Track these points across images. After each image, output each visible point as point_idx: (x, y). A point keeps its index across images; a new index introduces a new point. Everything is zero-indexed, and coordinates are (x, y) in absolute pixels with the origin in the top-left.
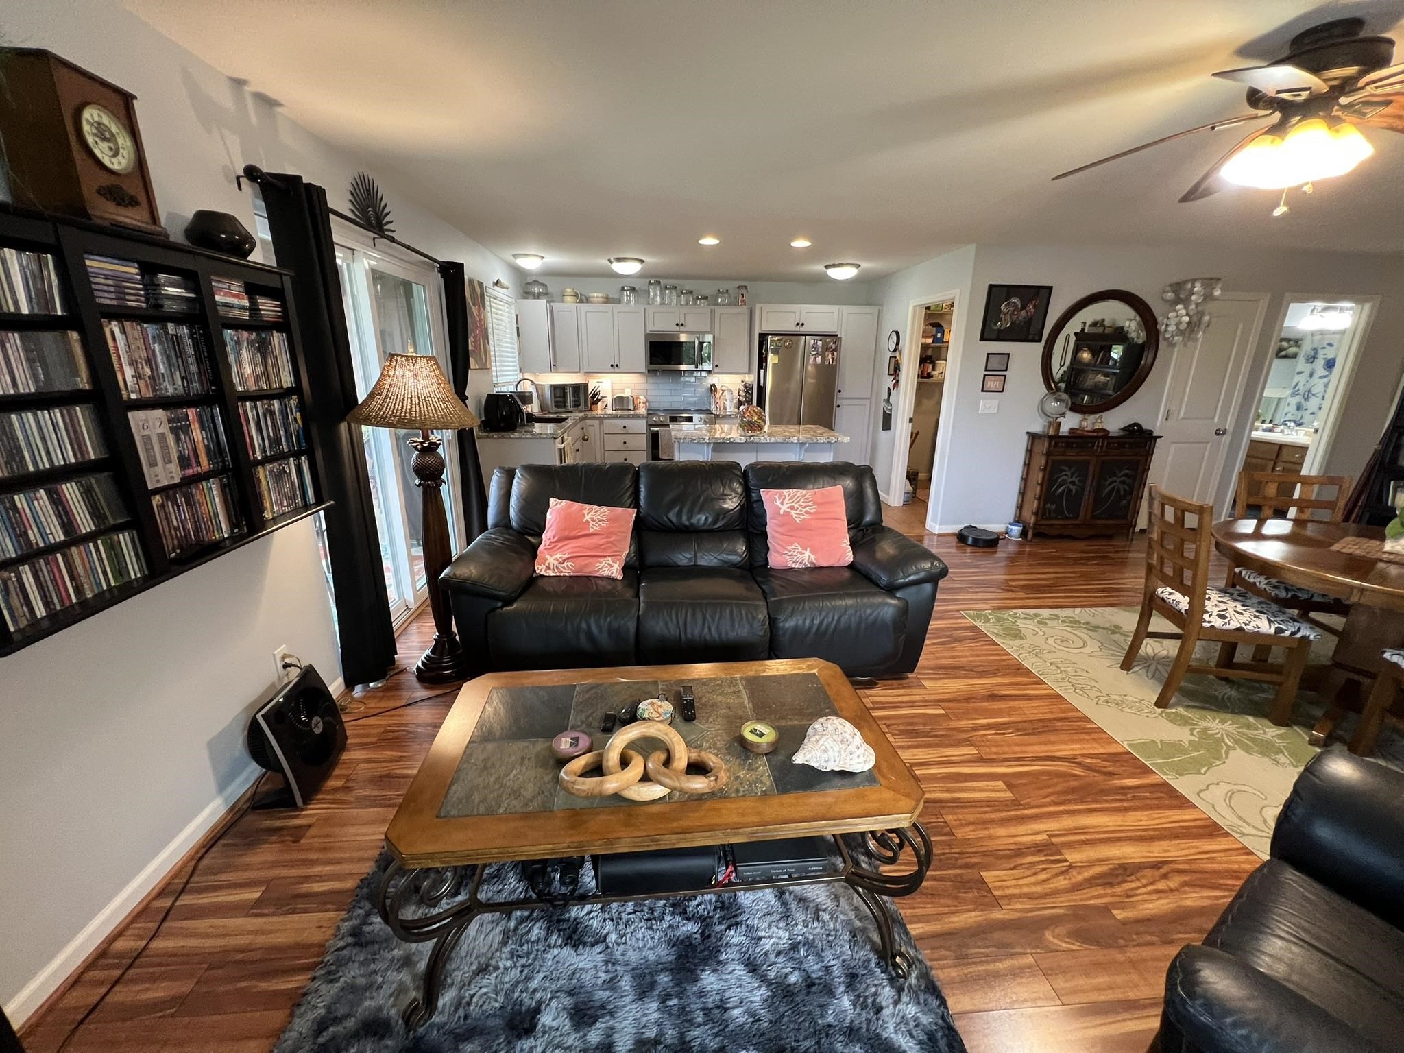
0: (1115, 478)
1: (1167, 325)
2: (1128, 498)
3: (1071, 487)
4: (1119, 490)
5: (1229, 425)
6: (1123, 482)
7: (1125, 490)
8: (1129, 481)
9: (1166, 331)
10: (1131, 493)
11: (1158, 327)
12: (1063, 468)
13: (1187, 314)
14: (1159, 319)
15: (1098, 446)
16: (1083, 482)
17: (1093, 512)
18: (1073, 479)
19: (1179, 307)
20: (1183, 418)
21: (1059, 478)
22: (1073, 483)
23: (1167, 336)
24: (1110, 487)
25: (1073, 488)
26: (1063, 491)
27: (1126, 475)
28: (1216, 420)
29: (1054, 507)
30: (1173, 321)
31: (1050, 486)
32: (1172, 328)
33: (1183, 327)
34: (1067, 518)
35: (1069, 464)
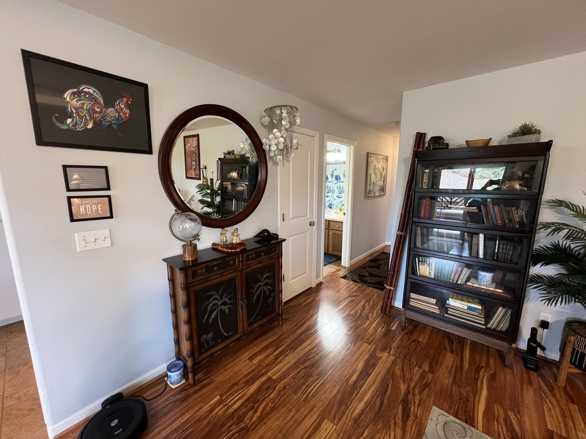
0: (260, 283)
1: (270, 146)
2: (273, 295)
3: (223, 307)
4: (264, 291)
5: (315, 219)
6: (266, 284)
7: (269, 289)
8: (270, 281)
9: (270, 150)
10: (274, 291)
11: (264, 147)
12: (210, 293)
13: (282, 137)
14: (264, 141)
15: (239, 261)
16: (234, 298)
17: (249, 320)
18: (224, 299)
19: (275, 130)
20: (292, 218)
21: (208, 305)
22: (224, 304)
23: (272, 155)
24: (258, 293)
25: (225, 308)
26: (216, 316)
27: (267, 278)
28: (308, 216)
29: (210, 335)
30: (273, 142)
31: (199, 319)
32: (273, 148)
33: (281, 146)
34: (227, 338)
35: (215, 287)
